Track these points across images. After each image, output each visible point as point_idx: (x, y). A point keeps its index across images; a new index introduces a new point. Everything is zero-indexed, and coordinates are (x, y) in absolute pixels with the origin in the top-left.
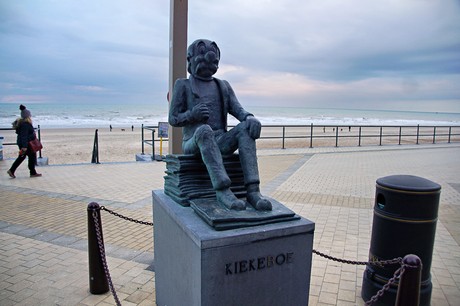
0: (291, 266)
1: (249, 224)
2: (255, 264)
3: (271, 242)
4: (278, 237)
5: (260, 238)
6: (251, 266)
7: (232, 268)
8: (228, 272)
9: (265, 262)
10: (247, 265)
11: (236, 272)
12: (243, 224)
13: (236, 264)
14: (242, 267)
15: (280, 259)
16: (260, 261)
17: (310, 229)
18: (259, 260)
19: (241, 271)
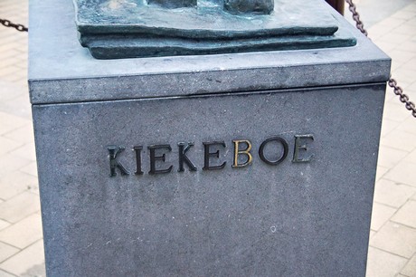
0: (306, 173)
1: (189, 46)
2: (196, 157)
3: (241, 102)
4: (262, 90)
5: (209, 87)
6: (183, 159)
7: (128, 160)
8: (116, 170)
9: (226, 155)
10: (173, 158)
11: (139, 173)
12: (171, 44)
13: (138, 151)
14: (156, 160)
15: (273, 151)
16: (211, 150)
17: (374, 75)
18: (206, 146)
19: (153, 172)
